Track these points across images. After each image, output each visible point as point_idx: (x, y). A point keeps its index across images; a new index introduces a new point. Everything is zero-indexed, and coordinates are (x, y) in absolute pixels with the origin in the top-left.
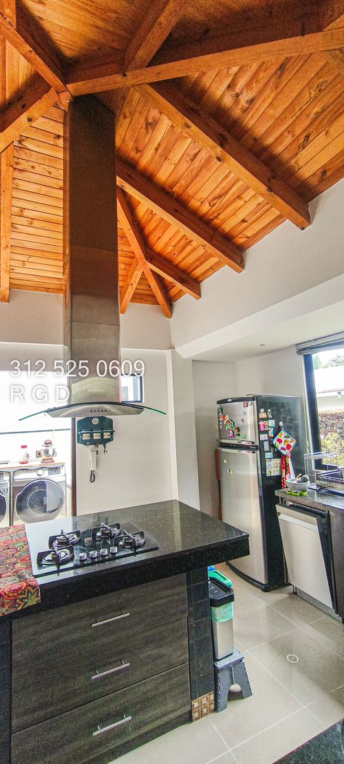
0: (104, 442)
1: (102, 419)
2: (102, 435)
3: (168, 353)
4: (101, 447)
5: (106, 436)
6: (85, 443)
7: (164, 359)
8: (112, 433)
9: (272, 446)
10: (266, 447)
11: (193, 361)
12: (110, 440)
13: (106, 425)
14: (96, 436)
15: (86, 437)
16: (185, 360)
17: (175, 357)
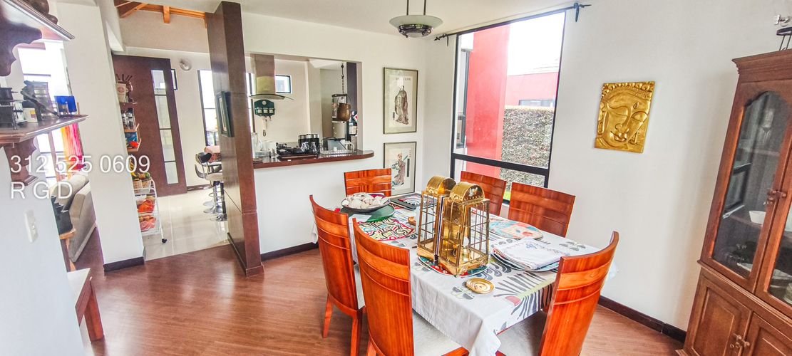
0: (270, 115)
1: (268, 102)
2: (268, 111)
3: (306, 63)
4: (268, 117)
5: (271, 111)
6: (259, 114)
7: (303, 67)
8: (274, 110)
9: (353, 119)
10: (350, 120)
11: (321, 69)
12: (273, 114)
13: (270, 105)
14: (265, 111)
15: (259, 111)
16: (316, 69)
17: (309, 66)
